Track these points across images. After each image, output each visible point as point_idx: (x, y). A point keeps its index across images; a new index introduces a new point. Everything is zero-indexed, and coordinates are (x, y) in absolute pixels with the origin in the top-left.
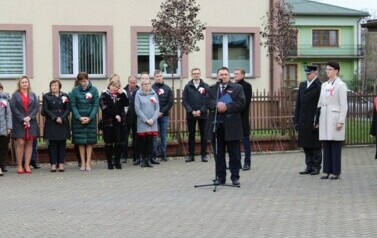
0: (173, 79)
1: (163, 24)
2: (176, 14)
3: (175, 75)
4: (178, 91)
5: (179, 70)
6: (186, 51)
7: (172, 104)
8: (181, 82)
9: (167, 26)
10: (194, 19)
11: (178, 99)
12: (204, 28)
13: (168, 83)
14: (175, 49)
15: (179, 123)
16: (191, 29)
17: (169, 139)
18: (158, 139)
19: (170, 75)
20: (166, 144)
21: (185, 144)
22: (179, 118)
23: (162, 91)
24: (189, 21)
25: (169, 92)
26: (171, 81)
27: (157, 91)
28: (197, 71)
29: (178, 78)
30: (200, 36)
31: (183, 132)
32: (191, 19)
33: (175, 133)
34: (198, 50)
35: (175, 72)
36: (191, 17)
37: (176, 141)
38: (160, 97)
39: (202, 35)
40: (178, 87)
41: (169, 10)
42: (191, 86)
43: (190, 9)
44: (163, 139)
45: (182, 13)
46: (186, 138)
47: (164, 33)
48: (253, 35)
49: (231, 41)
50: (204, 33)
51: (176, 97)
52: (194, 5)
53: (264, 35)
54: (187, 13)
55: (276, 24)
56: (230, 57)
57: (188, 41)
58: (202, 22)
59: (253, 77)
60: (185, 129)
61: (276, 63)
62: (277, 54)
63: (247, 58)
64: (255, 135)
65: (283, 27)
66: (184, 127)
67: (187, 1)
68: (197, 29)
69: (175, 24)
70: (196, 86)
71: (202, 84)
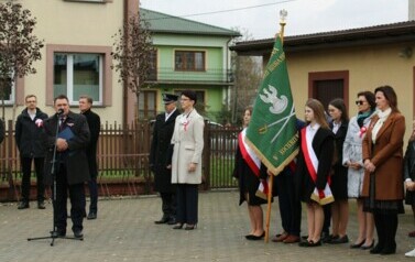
0: (4, 106)
2: (7, 27)
3: (6, 102)
4: (10, 122)
5: (13, 96)
6: (21, 74)
7: (2, 138)
8: (14, 111)
10: (30, 35)
11: (10, 131)
12: (42, 46)
14: (5, 70)
15: (11, 162)
16: (25, 46)
21: (17, 186)
22: (10, 156)
24: (23, 37)
28: (33, 99)
29: (11, 106)
30: (37, 56)
31: (16, 172)
32: (26, 35)
33: (7, 174)
34: (35, 72)
35: (8, 98)
36: (25, 32)
37: (7, 184)
39: (39, 54)
40: (10, 116)
43: (24, 23)
45: (14, 28)
46: (19, 179)
48: (104, 55)
49: (77, 62)
50: (42, 51)
51: (7, 129)
52: (30, 18)
53: (116, 56)
54: (20, 28)
55: (130, 45)
56: (76, 82)
57: (22, 61)
58: (40, 39)
59: (103, 107)
60: (18, 169)
61: (130, 90)
62: (131, 79)
63: (97, 83)
64: (104, 176)
65: (139, 48)
66: (17, 166)
67: (21, 13)
68: (33, 46)
69: (6, 41)
70: (32, 117)
71: (40, 115)
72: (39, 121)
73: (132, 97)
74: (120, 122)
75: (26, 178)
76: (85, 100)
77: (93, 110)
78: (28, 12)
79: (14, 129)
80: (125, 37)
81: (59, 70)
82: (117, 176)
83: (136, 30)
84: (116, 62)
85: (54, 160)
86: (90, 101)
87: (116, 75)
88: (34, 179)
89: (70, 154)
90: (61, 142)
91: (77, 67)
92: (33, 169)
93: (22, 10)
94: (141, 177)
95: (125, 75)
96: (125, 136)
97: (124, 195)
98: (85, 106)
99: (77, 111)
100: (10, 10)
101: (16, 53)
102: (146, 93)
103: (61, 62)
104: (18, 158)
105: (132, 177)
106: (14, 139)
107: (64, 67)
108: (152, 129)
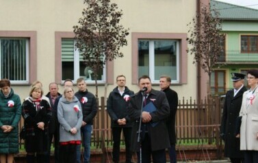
0: (97, 85)
1: (85, 30)
2: (98, 20)
3: (99, 82)
4: (103, 98)
5: (104, 76)
6: (110, 58)
7: (96, 112)
8: (106, 89)
9: (89, 32)
10: (117, 25)
11: (103, 106)
12: (127, 34)
13: (92, 91)
14: (98, 55)
15: (103, 132)
16: (114, 34)
17: (93, 148)
18: (82, 148)
19: (94, 82)
20: (90, 153)
21: (109, 153)
22: (103, 127)
23: (85, 99)
24: (112, 27)
25: (93, 100)
26: (95, 88)
27: (81, 100)
28: (122, 78)
29: (103, 85)
30: (123, 42)
31: (107, 141)
32: (114, 25)
33: (100, 142)
34: (122, 56)
35: (100, 79)
36: (114, 22)
37: (100, 150)
38: (83, 105)
39: (125, 41)
40: (103, 94)
41: (90, 17)
42: (115, 93)
43: (112, 15)
44: (86, 149)
45: (104, 19)
46: (110, 147)
47: (86, 39)
48: (180, 40)
49: (157, 47)
50: (128, 38)
51: (100, 104)
52: (117, 11)
53: (191, 42)
54: (109, 19)
55: (202, 31)
56: (156, 64)
57: (112, 47)
58: (125, 28)
59: (180, 85)
60: (110, 139)
61: (202, 71)
62: (203, 61)
63: (174, 64)
64: (181, 144)
65: (210, 34)
66: (108, 136)
67: (110, 6)
68: (120, 34)
69: (97, 30)
70: (121, 93)
71: (127, 91)
72: (127, 97)
73: (205, 76)
74: (194, 98)
75: (116, 146)
76: (164, 79)
77: (172, 88)
78: (115, 5)
79: (106, 104)
80: (198, 25)
81: (142, 54)
82: (193, 144)
83: (207, 19)
84: (191, 47)
85: (140, 131)
86: (169, 80)
87: (191, 58)
88: (123, 147)
89: (153, 125)
90: (146, 115)
91: (157, 52)
92: (121, 138)
93: (110, 4)
94: (214, 145)
95: (198, 57)
96: (199, 109)
97: (199, 160)
98: (165, 85)
99: (158, 89)
100: (100, 5)
101: (106, 40)
102: (216, 72)
103: (144, 47)
104: (110, 129)
105: (206, 145)
106: (105, 113)
107: (147, 52)
108: (222, 103)
